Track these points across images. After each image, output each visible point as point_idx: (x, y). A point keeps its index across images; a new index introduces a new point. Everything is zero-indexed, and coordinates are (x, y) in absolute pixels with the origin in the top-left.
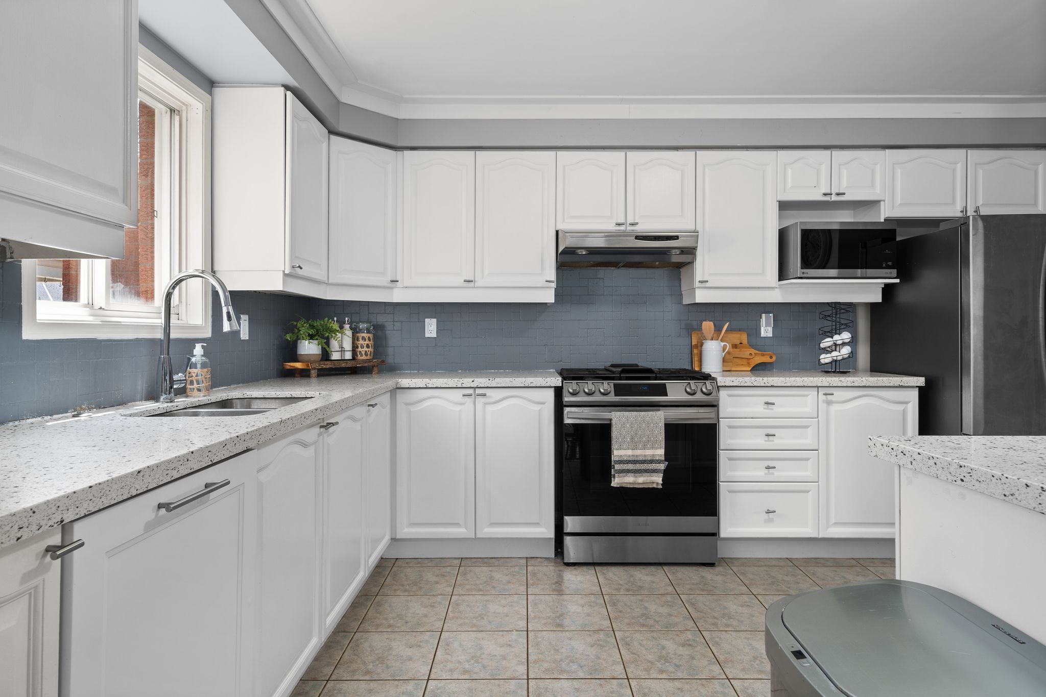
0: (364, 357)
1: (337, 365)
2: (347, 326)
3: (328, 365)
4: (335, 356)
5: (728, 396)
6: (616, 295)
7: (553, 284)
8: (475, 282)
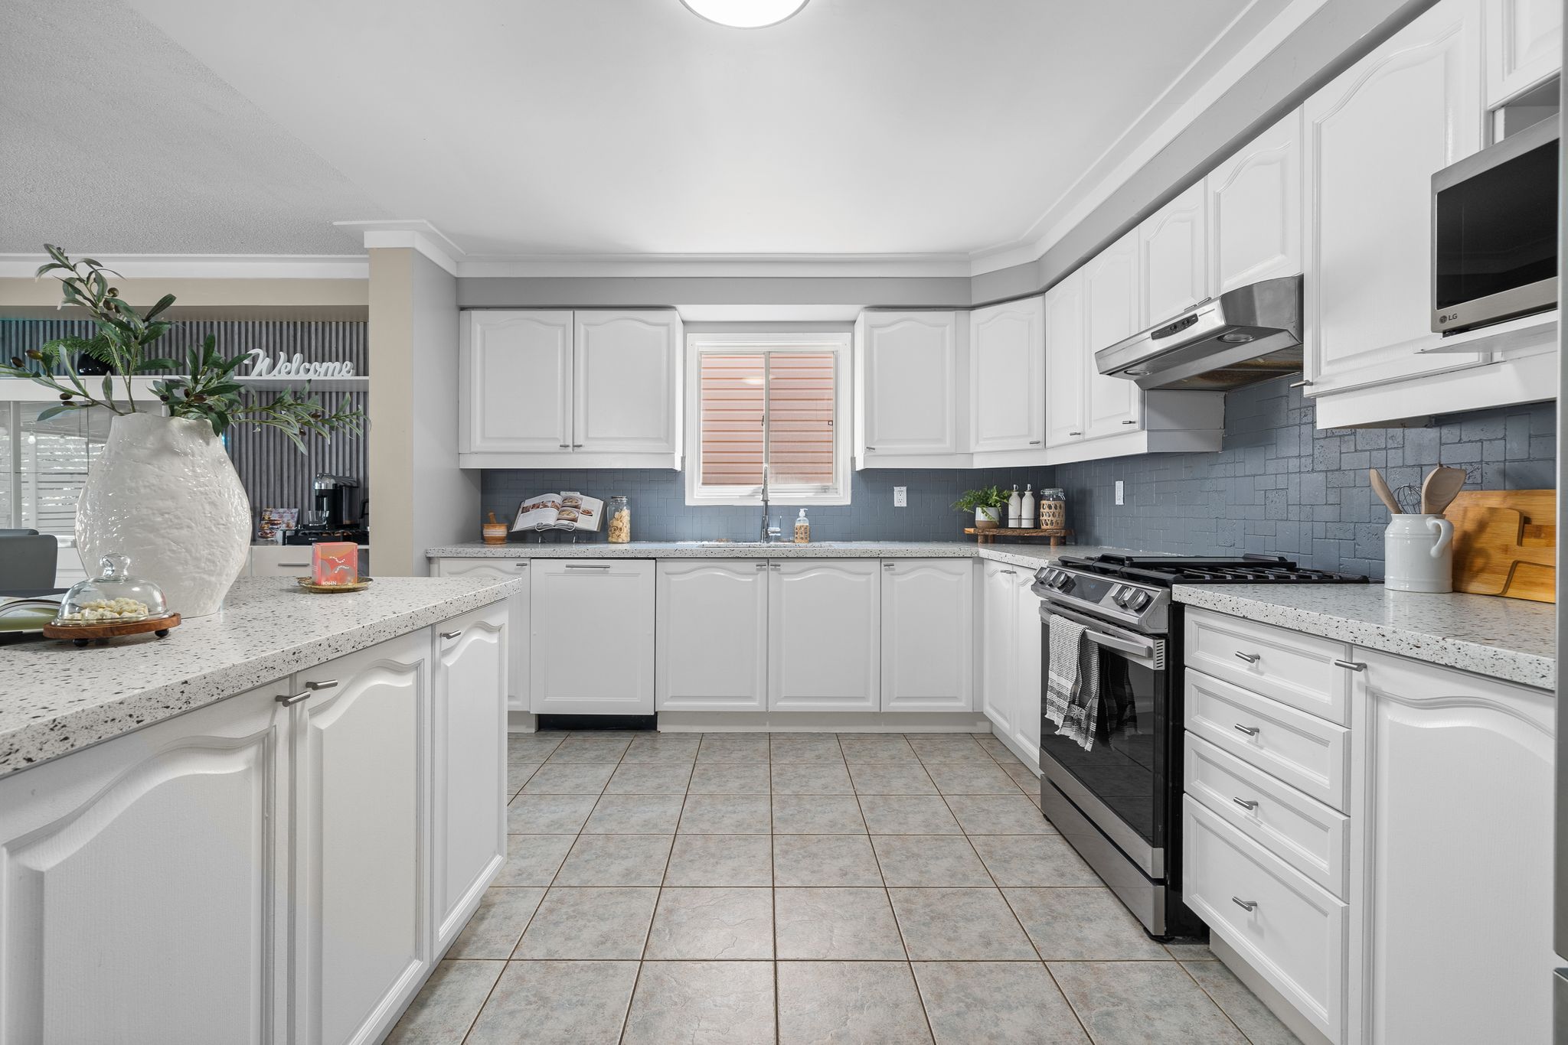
0: (1049, 527)
1: (1015, 533)
2: (1028, 494)
3: (1003, 532)
4: (1012, 524)
5: (1197, 624)
6: (1305, 424)
7: (1137, 426)
8: (1084, 434)
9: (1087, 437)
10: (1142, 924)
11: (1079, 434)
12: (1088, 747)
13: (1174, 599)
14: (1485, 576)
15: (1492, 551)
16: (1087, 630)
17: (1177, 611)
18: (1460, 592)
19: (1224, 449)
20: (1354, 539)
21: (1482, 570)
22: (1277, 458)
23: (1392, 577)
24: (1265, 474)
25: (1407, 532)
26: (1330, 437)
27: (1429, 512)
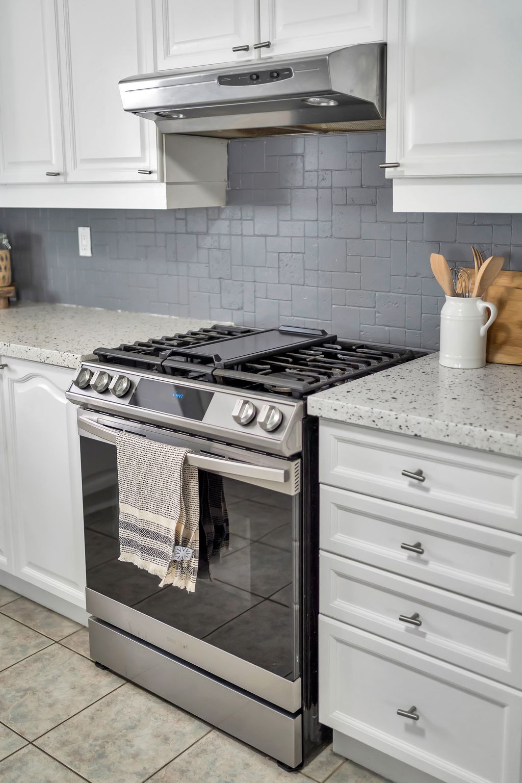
5: (336, 438)
6: (323, 188)
7: (155, 177)
8: (65, 174)
9: (70, 179)
10: (272, 758)
11: (58, 174)
12: (191, 587)
13: (309, 412)
14: (508, 348)
15: (512, 327)
16: (189, 454)
17: (311, 426)
18: (491, 363)
19: (228, 203)
20: (375, 307)
21: (504, 343)
22: (292, 220)
23: (447, 356)
24: (277, 236)
25: (460, 315)
26: (350, 205)
27: (479, 295)
